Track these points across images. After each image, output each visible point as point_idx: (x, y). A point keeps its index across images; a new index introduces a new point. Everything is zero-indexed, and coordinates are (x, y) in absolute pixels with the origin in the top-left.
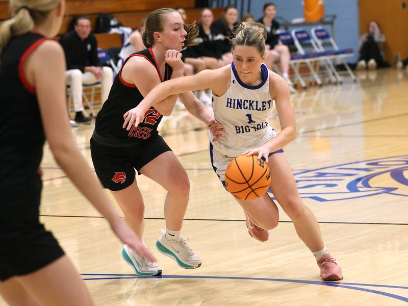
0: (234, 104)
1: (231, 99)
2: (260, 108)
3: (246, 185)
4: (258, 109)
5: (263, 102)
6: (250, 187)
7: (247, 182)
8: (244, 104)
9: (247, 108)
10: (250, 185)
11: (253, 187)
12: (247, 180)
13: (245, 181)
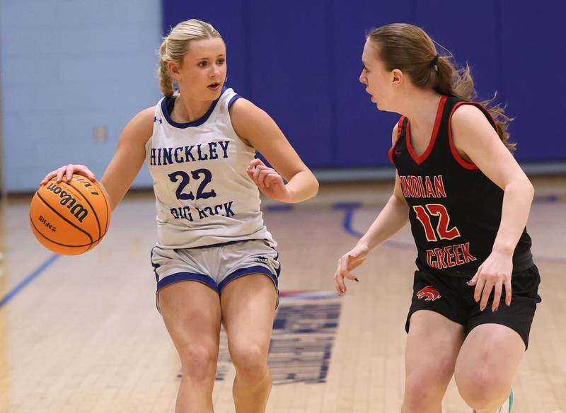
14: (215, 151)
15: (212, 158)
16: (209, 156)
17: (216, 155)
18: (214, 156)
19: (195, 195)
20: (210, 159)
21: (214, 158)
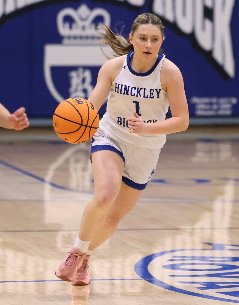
0: (121, 89)
1: (119, 85)
2: (148, 96)
4: (146, 96)
5: (151, 90)
8: (131, 91)
9: (134, 95)
11: (89, 125)
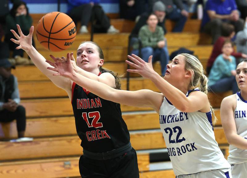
3: (48, 35)
6: (49, 38)
7: (50, 33)
10: (50, 37)
12: (52, 32)
13: (49, 32)
14: (182, 116)
15: (181, 120)
16: (179, 120)
17: (183, 118)
18: (182, 119)
19: (175, 141)
20: (180, 121)
21: (182, 120)
